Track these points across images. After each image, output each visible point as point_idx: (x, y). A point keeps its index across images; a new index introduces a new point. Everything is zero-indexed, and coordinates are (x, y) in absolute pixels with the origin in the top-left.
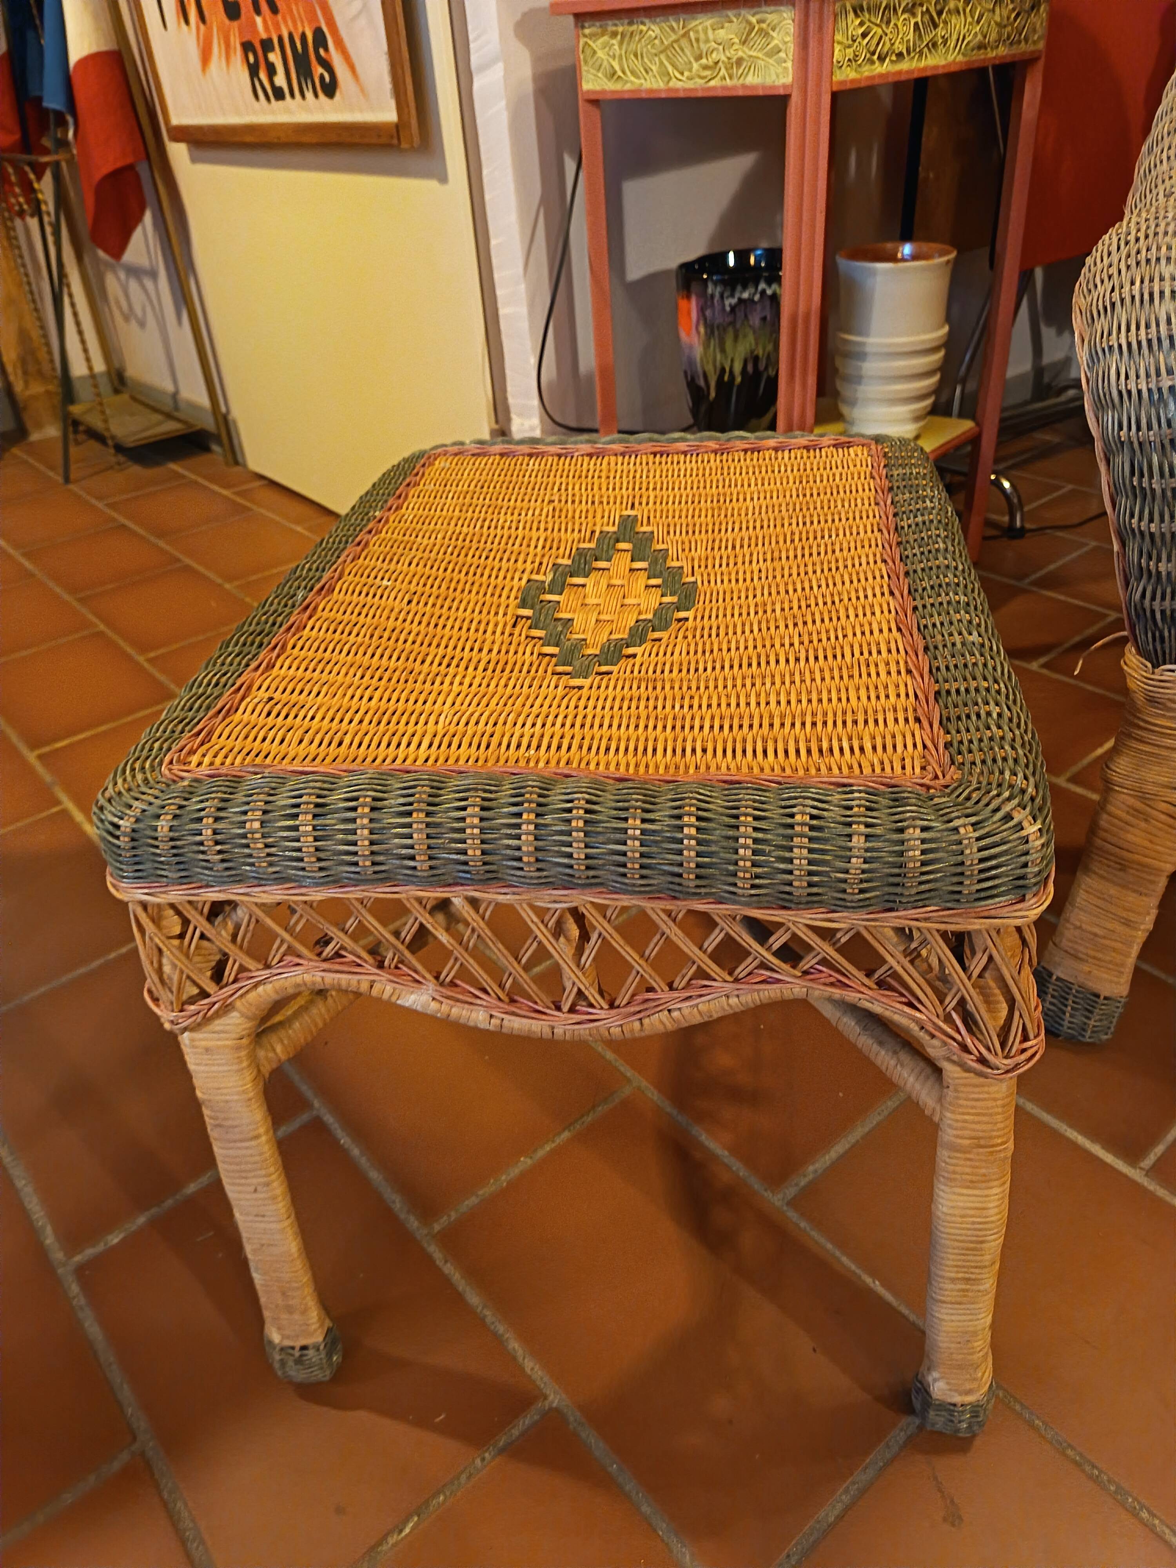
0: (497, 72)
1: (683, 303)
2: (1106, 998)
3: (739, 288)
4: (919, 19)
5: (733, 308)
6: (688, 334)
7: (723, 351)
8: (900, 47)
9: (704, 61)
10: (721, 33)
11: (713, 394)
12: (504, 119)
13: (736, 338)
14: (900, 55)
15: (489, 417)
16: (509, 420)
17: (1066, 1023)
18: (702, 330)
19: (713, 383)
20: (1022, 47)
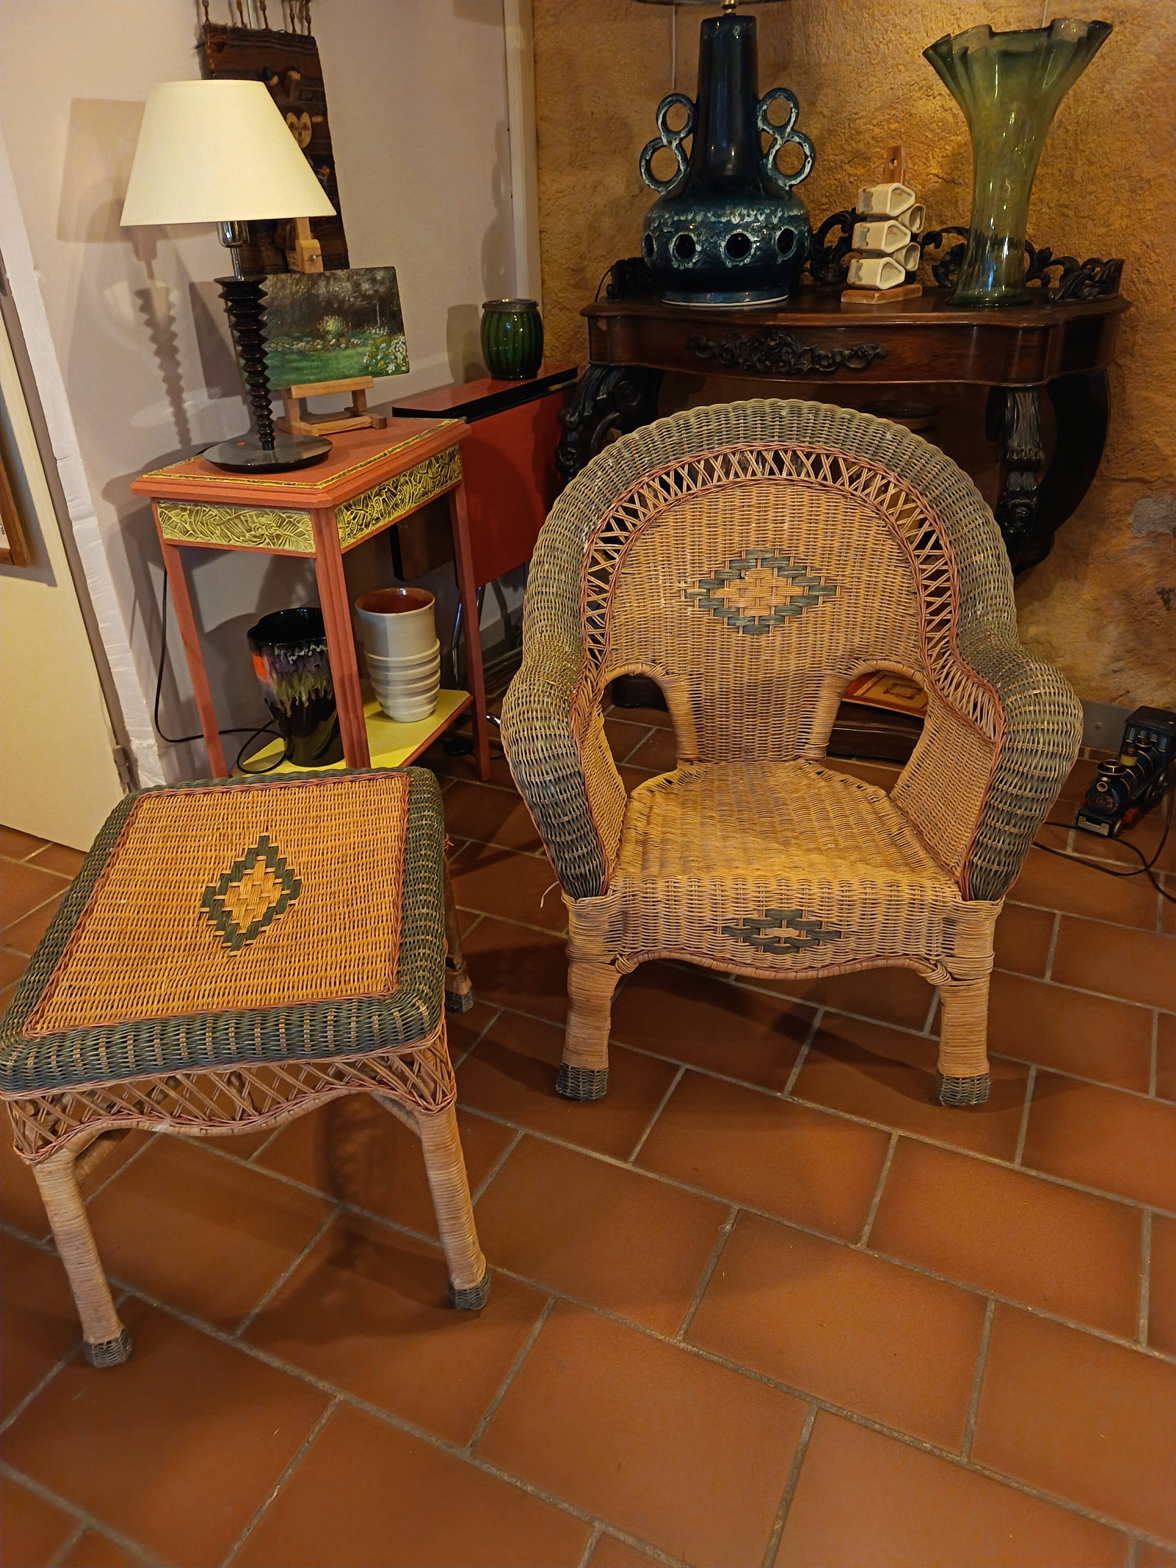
0: (93, 522)
1: (256, 659)
2: (598, 1072)
3: (297, 650)
4: (384, 496)
5: (295, 662)
6: (265, 678)
7: (292, 687)
8: (375, 515)
9: (253, 532)
10: (263, 520)
11: (289, 713)
12: (102, 551)
13: (300, 680)
14: (378, 519)
15: (111, 742)
16: (128, 740)
17: (581, 1092)
18: (275, 675)
19: (288, 706)
20: (449, 483)
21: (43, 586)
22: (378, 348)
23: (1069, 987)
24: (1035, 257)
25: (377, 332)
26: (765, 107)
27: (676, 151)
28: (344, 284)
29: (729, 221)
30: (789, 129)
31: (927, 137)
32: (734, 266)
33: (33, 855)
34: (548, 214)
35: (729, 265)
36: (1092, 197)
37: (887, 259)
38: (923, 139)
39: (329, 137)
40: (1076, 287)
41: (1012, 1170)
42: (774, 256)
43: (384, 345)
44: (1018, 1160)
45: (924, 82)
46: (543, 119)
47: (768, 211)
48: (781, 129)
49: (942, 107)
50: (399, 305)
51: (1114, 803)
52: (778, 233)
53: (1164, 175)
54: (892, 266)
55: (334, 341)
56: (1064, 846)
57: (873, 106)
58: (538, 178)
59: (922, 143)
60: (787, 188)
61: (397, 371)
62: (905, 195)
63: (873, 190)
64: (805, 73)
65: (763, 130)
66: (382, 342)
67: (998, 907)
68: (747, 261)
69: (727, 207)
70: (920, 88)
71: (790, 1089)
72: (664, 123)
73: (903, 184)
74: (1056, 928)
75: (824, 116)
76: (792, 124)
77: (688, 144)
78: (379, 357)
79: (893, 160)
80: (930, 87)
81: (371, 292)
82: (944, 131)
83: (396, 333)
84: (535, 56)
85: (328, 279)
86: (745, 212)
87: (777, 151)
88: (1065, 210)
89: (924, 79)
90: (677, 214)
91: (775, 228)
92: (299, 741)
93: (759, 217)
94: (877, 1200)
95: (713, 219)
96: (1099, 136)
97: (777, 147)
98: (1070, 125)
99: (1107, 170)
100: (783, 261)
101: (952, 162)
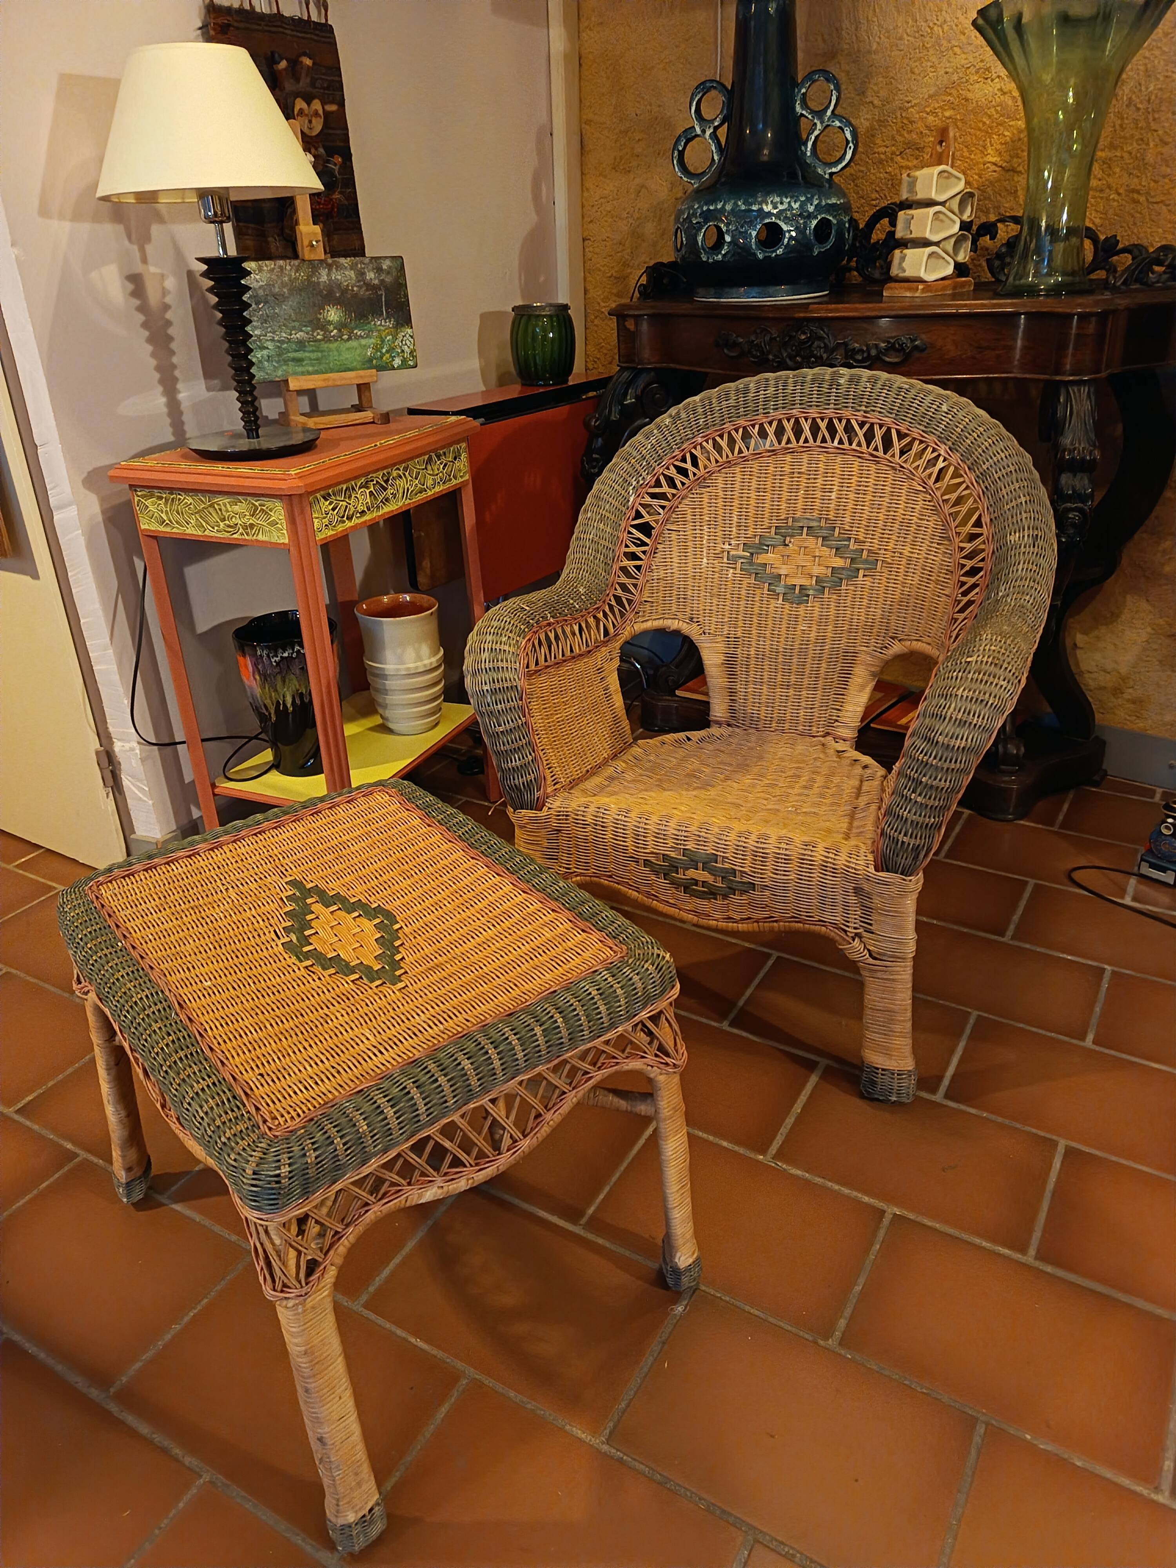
0: (72, 512)
1: (241, 659)
3: (280, 651)
4: (372, 489)
5: (278, 664)
6: (248, 679)
7: (276, 690)
8: (360, 509)
9: (227, 522)
10: (236, 508)
11: (274, 718)
12: (82, 542)
13: (284, 682)
14: (363, 513)
15: (94, 742)
16: (112, 743)
18: (258, 677)
19: (273, 712)
20: (454, 482)
21: (28, 579)
22: (383, 341)
23: (1112, 1052)
24: (1100, 246)
25: (383, 324)
26: (803, 90)
27: (710, 141)
28: (347, 273)
29: (761, 210)
30: (829, 113)
31: (984, 123)
32: (765, 257)
33: (23, 860)
34: (591, 222)
35: (760, 256)
36: (1167, 180)
37: (933, 248)
38: (981, 125)
39: (346, 128)
40: (1140, 272)
41: (1024, 1264)
42: (809, 247)
43: (390, 337)
44: (1032, 1252)
45: (981, 65)
46: (589, 122)
47: (803, 199)
48: (820, 114)
49: (1001, 90)
50: (406, 296)
52: (814, 222)
54: (940, 257)
55: (335, 331)
56: (1122, 893)
57: (925, 92)
58: (582, 185)
59: (980, 130)
60: (827, 176)
61: (404, 365)
62: (953, 180)
63: (918, 173)
64: (854, 62)
65: (802, 115)
66: (388, 334)
68: (780, 251)
69: (759, 195)
70: (977, 72)
71: (774, 1152)
72: (698, 111)
73: (952, 167)
74: (1105, 985)
75: (874, 106)
76: (832, 108)
77: (722, 133)
78: (384, 350)
79: (941, 143)
80: (988, 69)
81: (376, 282)
82: (1002, 116)
83: (403, 326)
84: (580, 59)
85: (330, 267)
86: (777, 199)
87: (817, 137)
88: (1135, 196)
89: (982, 61)
90: (707, 204)
91: (810, 216)
92: (285, 749)
93: (793, 204)
94: (858, 1288)
95: (743, 207)
97: (816, 133)
98: (1141, 102)
100: (819, 253)
101: (1012, 149)
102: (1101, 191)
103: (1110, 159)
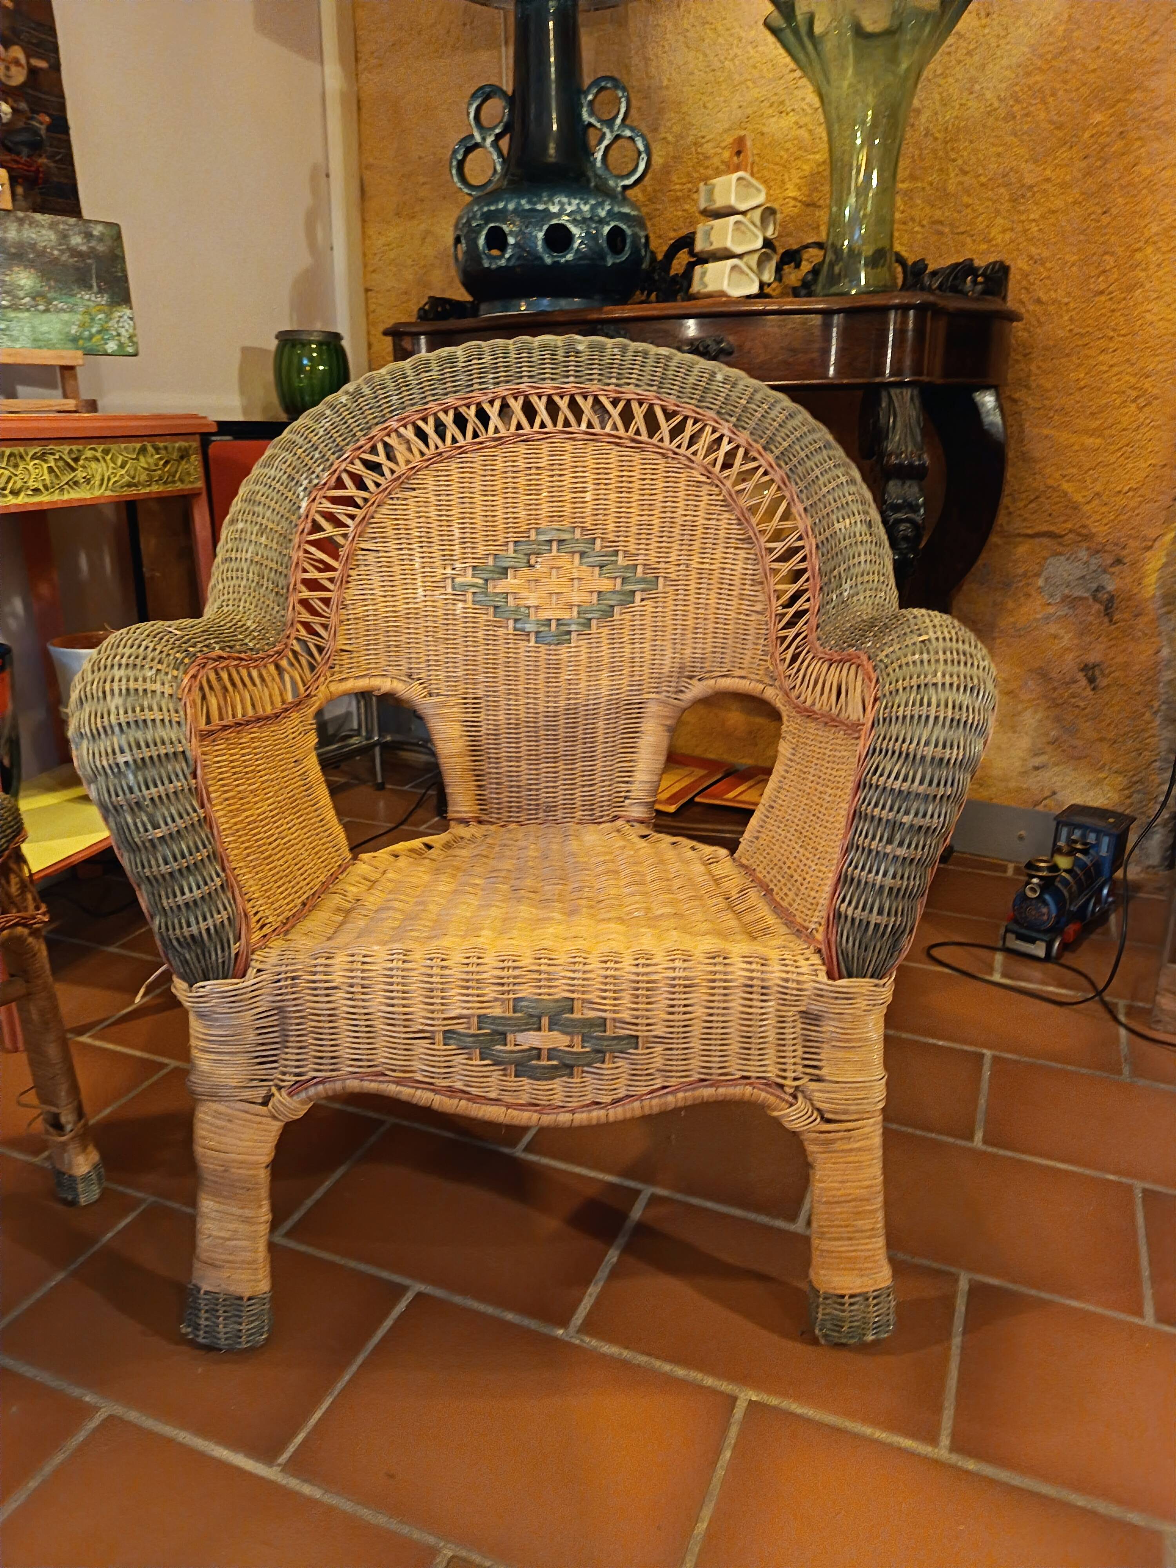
2: (249, 1299)
4: (52, 464)
8: (32, 484)
14: (36, 491)
17: (221, 1335)
20: (179, 486)
22: (93, 319)
23: (1009, 1154)
24: (909, 269)
25: (93, 299)
26: (590, 97)
27: (491, 149)
28: (44, 232)
29: (546, 210)
30: (618, 121)
31: (781, 157)
32: (554, 262)
34: (374, 271)
35: (548, 261)
36: (969, 210)
37: (735, 261)
38: (778, 159)
39: (62, 96)
40: (955, 278)
41: (936, 1462)
42: (603, 258)
43: (101, 316)
44: (945, 1441)
45: (775, 98)
46: (369, 167)
47: (593, 202)
48: (610, 123)
49: (796, 123)
50: (124, 270)
51: (1049, 914)
52: (606, 229)
53: (1048, 180)
54: (742, 272)
55: (27, 299)
56: (991, 970)
57: (720, 127)
58: (364, 233)
59: (777, 164)
60: (619, 189)
61: (121, 353)
62: (753, 190)
63: (715, 181)
64: (646, 98)
65: (590, 125)
66: (100, 311)
67: (886, 989)
68: (570, 257)
69: (545, 194)
70: (771, 106)
71: (579, 1322)
72: (477, 117)
73: (752, 175)
74: (986, 1073)
75: (668, 143)
76: (621, 116)
77: (504, 143)
78: (94, 330)
79: (739, 153)
80: (782, 103)
81: (84, 248)
82: (800, 149)
83: (119, 304)
84: (359, 101)
85: (21, 221)
86: (565, 200)
87: (608, 148)
88: (939, 227)
89: (776, 94)
90: (488, 205)
91: (602, 222)
93: (582, 206)
94: (702, 1527)
95: (527, 207)
96: (971, 142)
97: (606, 142)
98: (939, 132)
99: (983, 179)
100: (614, 264)
101: (812, 182)
102: (904, 223)
103: (911, 190)
